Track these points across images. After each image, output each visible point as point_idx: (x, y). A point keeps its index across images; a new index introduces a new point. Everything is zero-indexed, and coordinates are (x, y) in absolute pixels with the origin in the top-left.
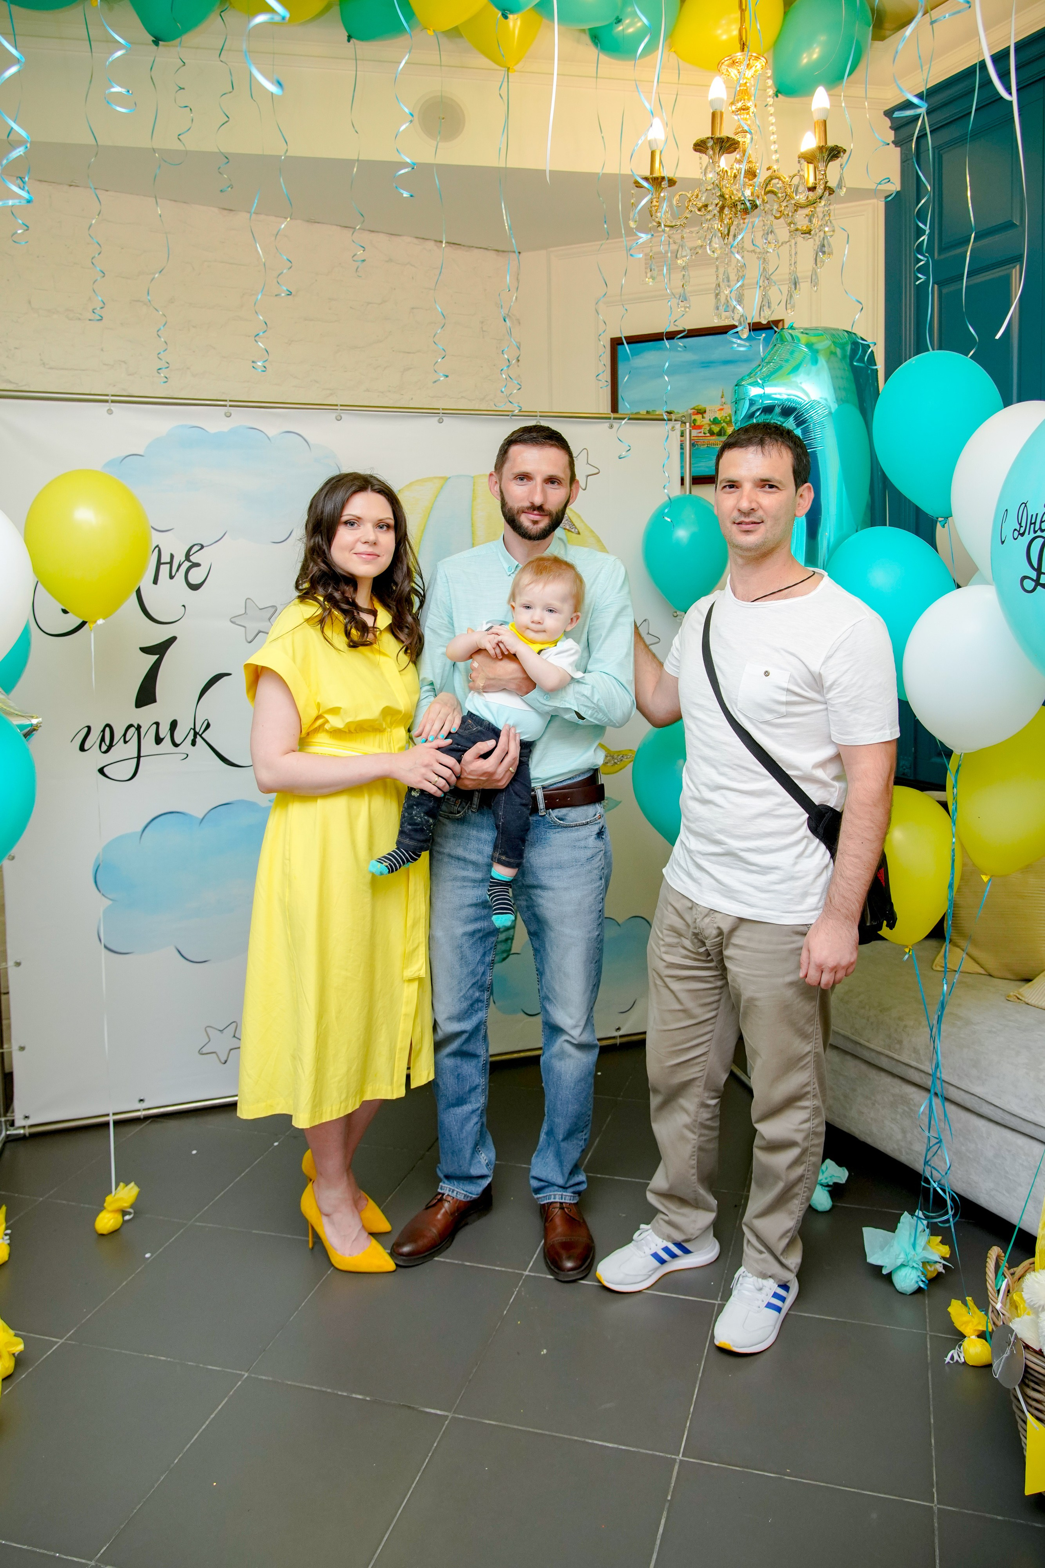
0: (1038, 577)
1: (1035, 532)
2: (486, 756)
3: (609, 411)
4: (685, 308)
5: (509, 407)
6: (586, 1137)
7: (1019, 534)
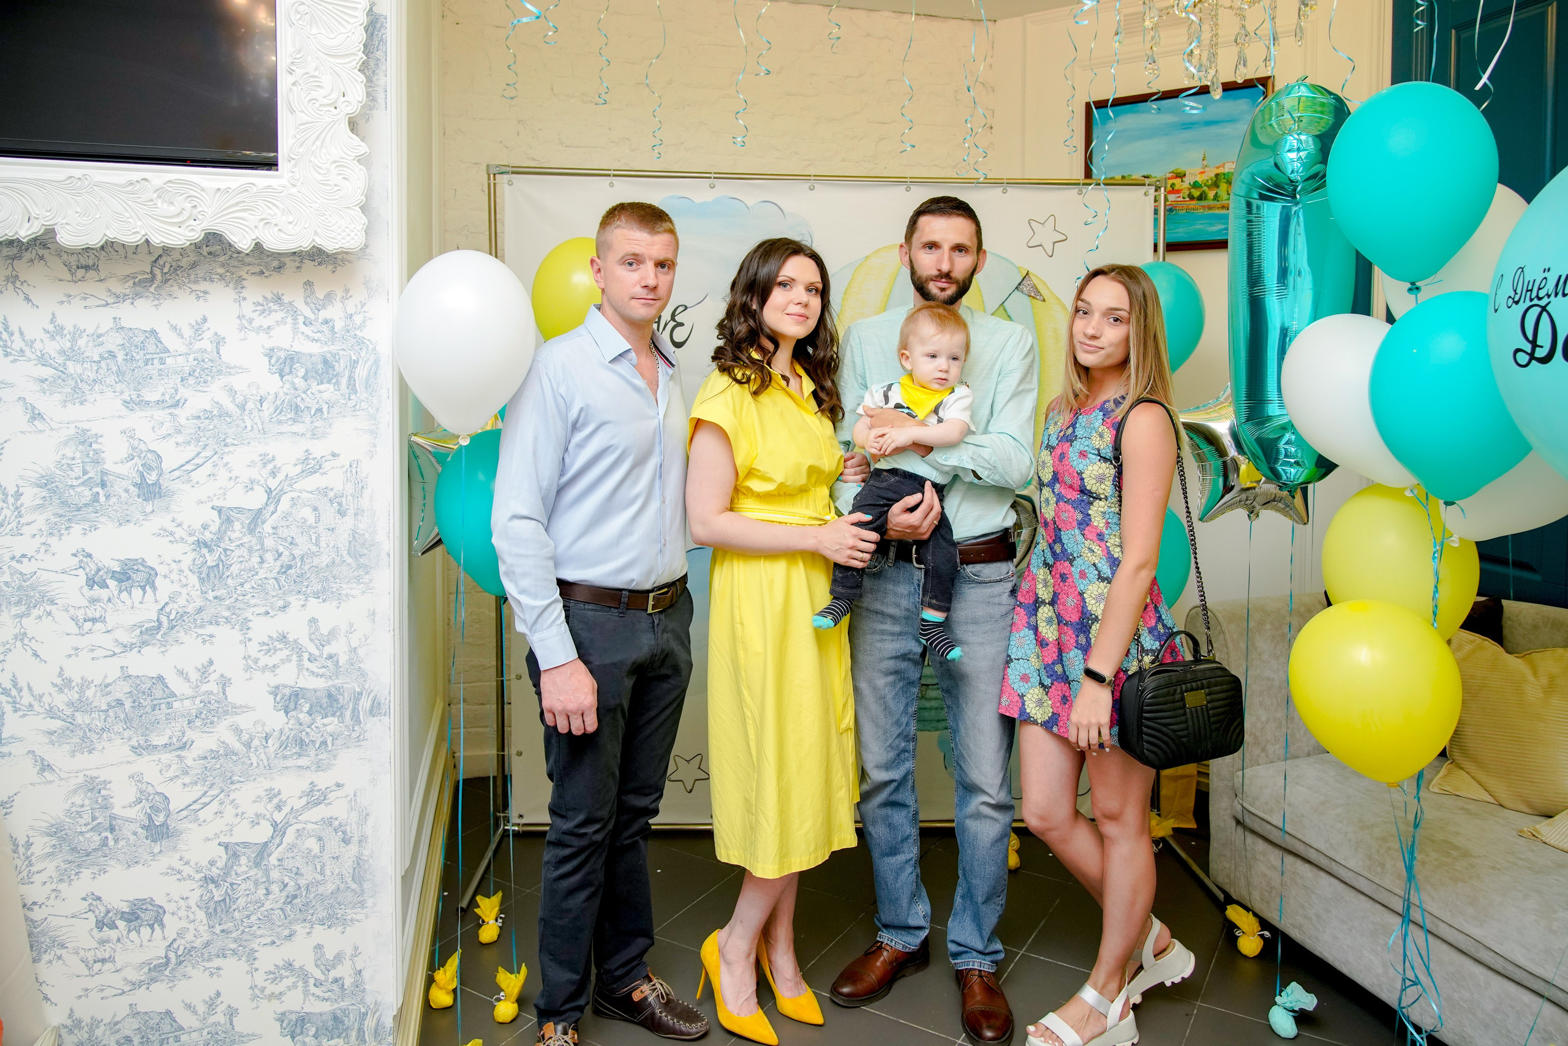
0: (1533, 350)
1: (1531, 300)
2: (912, 509)
3: (1083, 177)
4: (1154, 70)
5: (973, 175)
6: (1003, 902)
7: (1514, 302)
